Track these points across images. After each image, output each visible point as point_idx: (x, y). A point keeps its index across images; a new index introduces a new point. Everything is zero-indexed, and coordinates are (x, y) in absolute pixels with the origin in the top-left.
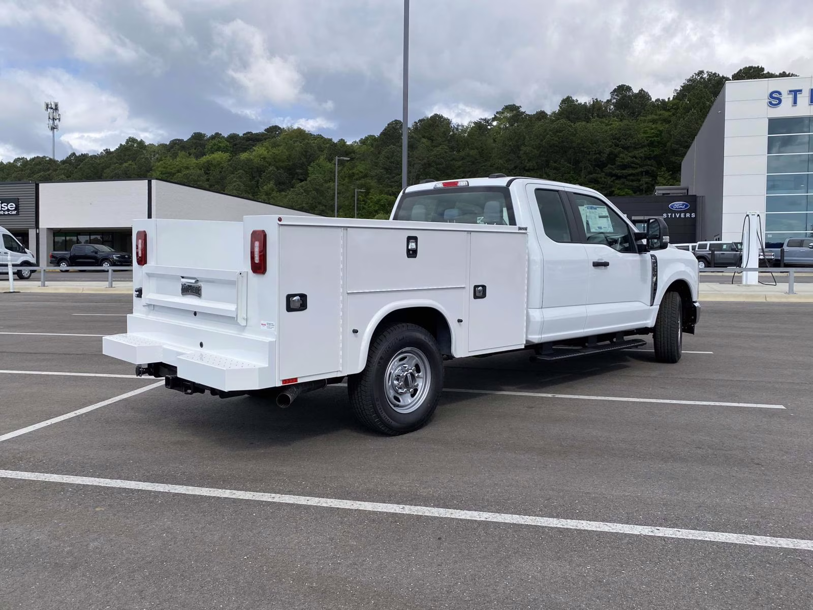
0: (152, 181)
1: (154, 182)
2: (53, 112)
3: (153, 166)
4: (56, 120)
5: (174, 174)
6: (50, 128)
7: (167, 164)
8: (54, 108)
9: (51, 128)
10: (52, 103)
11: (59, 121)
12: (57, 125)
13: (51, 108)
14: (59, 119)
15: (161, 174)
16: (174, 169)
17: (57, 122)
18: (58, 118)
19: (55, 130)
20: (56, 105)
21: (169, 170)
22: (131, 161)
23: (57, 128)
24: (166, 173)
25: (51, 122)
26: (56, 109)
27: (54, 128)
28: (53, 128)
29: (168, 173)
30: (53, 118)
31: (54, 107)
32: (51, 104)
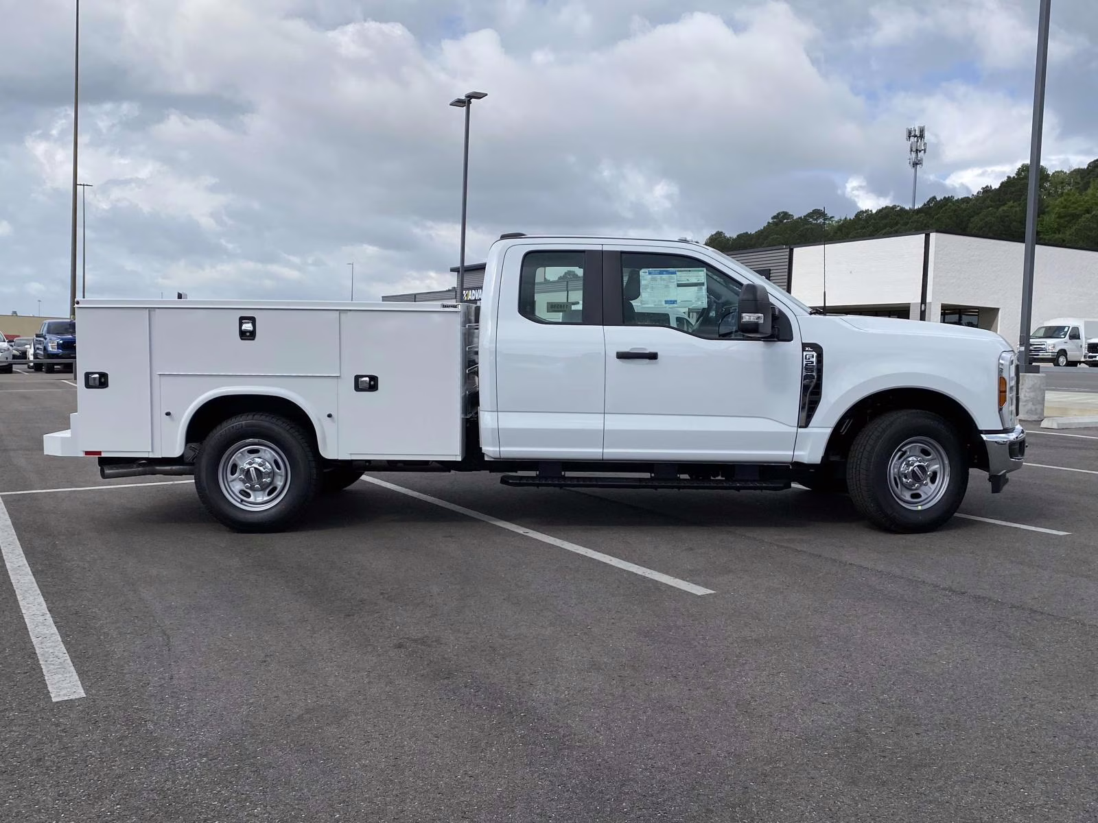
0: (931, 234)
1: (933, 236)
2: (918, 141)
3: (1047, 207)
4: (920, 151)
5: (1079, 216)
6: (911, 163)
7: (1071, 200)
8: (918, 135)
9: (913, 164)
10: (917, 129)
11: (925, 152)
12: (922, 160)
13: (915, 136)
14: (925, 151)
15: (1058, 217)
16: (1080, 208)
17: (921, 154)
18: (923, 148)
19: (918, 166)
20: (922, 131)
21: (1071, 211)
22: (1012, 202)
23: (920, 164)
24: (1065, 216)
25: (914, 155)
26: (922, 136)
27: (917, 164)
28: (915, 164)
29: (1069, 216)
30: (917, 150)
31: (918, 133)
32: (915, 130)
